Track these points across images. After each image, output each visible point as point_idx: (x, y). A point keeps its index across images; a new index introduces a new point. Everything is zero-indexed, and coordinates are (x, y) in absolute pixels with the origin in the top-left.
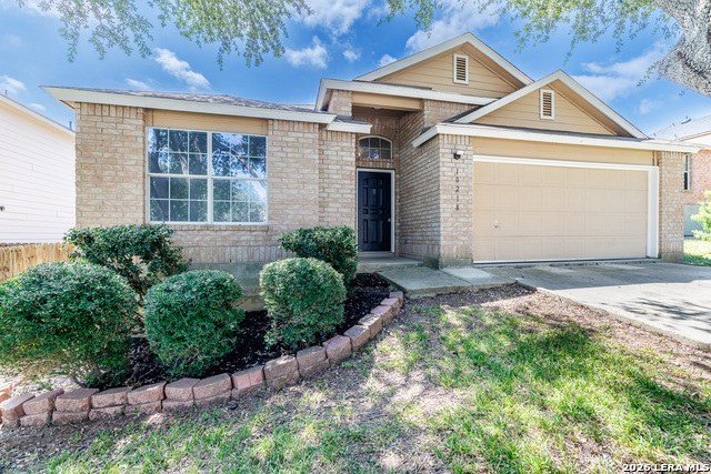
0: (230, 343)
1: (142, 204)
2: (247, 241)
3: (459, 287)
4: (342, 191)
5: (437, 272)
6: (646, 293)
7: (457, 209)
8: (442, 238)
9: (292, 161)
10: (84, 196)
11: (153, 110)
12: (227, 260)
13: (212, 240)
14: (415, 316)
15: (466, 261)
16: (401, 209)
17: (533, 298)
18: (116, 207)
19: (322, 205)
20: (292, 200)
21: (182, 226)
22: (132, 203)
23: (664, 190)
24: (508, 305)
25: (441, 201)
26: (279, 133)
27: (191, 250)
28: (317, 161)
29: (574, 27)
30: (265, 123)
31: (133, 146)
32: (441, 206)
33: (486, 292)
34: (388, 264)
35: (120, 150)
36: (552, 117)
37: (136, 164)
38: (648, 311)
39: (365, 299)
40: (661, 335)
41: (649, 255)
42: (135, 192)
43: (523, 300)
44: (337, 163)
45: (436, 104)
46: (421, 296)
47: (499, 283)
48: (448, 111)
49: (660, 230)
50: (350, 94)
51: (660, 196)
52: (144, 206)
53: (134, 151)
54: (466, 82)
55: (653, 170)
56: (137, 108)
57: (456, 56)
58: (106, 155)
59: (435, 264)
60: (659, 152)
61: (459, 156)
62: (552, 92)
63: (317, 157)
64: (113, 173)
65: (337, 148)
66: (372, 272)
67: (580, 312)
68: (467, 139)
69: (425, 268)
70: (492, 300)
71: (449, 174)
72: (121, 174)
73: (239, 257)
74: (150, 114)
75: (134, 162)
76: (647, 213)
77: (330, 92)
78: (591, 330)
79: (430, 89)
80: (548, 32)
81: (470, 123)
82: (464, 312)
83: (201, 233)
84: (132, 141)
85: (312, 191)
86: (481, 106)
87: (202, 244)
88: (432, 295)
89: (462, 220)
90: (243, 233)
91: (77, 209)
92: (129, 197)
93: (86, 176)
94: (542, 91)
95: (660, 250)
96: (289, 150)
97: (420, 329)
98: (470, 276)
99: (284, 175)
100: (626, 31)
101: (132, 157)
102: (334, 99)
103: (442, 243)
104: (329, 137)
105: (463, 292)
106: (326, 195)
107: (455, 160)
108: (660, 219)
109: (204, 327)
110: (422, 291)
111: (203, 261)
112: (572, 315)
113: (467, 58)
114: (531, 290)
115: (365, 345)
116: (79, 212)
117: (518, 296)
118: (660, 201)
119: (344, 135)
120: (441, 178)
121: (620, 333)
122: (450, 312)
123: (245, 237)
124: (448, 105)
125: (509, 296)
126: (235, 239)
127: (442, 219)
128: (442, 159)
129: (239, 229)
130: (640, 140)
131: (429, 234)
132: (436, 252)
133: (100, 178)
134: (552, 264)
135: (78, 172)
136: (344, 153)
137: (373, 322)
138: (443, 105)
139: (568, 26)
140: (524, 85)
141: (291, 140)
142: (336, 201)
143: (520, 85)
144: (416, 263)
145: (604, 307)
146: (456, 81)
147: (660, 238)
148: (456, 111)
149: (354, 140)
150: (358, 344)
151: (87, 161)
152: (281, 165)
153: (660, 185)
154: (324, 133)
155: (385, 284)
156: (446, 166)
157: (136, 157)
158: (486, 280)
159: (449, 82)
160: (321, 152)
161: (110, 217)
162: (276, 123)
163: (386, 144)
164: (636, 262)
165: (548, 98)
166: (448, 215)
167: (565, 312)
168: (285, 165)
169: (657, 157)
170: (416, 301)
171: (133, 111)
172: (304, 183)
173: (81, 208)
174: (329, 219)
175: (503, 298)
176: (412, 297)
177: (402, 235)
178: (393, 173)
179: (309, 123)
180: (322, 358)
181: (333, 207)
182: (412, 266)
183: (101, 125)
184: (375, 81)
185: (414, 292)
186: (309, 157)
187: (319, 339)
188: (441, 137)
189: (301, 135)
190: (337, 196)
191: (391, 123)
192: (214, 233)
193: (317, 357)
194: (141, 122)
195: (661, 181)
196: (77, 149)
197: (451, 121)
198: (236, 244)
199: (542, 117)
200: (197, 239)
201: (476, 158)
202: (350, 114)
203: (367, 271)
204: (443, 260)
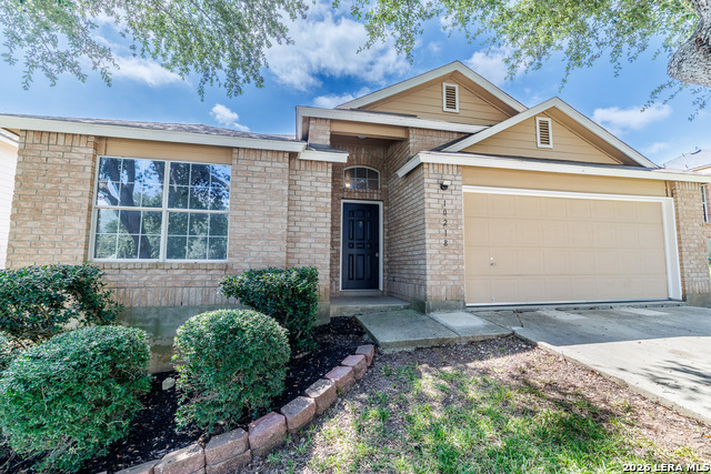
0: (118, 428)
1: (84, 239)
2: (202, 281)
3: (444, 340)
4: (315, 225)
5: (424, 317)
6: (673, 352)
7: (446, 244)
8: (428, 277)
9: (258, 192)
10: (19, 230)
11: (107, 138)
12: (178, 303)
13: (161, 280)
14: (383, 380)
15: (456, 304)
16: (389, 242)
17: (531, 356)
18: (54, 243)
19: (292, 240)
20: (257, 235)
21: (127, 264)
22: (73, 238)
23: (682, 224)
24: (501, 365)
25: (427, 236)
26: (244, 162)
27: (136, 292)
28: (286, 193)
29: (567, 53)
30: (229, 151)
31: (80, 176)
32: (427, 241)
33: (477, 347)
34: (370, 306)
35: (65, 181)
36: (551, 146)
37: (82, 196)
38: (681, 382)
39: (329, 353)
40: (701, 424)
41: (671, 296)
42: (77, 226)
43: (520, 359)
44: (311, 194)
45: (422, 132)
46: (397, 350)
47: (493, 334)
48: (435, 139)
49: (682, 268)
50: (328, 123)
51: (678, 230)
52: (87, 242)
53: (81, 181)
54: (457, 111)
55: (667, 203)
56: (88, 136)
57: (445, 85)
58: (49, 186)
59: (421, 307)
60: (672, 183)
61: (446, 187)
62: (549, 120)
63: (286, 188)
64: (54, 205)
65: (311, 178)
66: (350, 315)
67: (591, 380)
68: (455, 168)
69: (411, 312)
70: (481, 359)
71: (435, 206)
72: (64, 206)
73: (192, 299)
74: (104, 142)
75: (80, 193)
76: (664, 248)
77: (307, 120)
78: (606, 412)
79: (415, 116)
80: (540, 58)
81: (459, 152)
82: (444, 376)
83: (149, 272)
84: (79, 171)
85: (280, 225)
86: (471, 134)
87: (149, 284)
88: (410, 349)
89: (451, 257)
90: (198, 271)
91: (9, 245)
92: (69, 232)
93: (23, 209)
94: (538, 119)
95: (684, 291)
96: (255, 180)
97: (383, 403)
98: (460, 323)
99: (248, 208)
100: (624, 54)
101: (77, 188)
102: (311, 127)
103: (429, 283)
104: (303, 166)
105: (448, 346)
106: (297, 229)
107: (441, 191)
108: (681, 256)
109: (73, 410)
110: (398, 344)
111: (149, 304)
112: (580, 384)
113: (456, 86)
114: (531, 345)
115: (306, 427)
116: (11, 249)
117: (514, 353)
118: (679, 235)
119: (320, 165)
120: (427, 211)
121: (646, 418)
122: (425, 375)
123: (200, 276)
124: (435, 133)
125: (503, 353)
126: (189, 278)
127: (428, 256)
128: (426, 190)
129: (192, 267)
130: (649, 169)
131: (416, 272)
132: (422, 294)
133: (39, 211)
134: (560, 308)
135: (15, 204)
136: (318, 184)
137: (322, 391)
138: (430, 133)
139: (561, 53)
140: (518, 113)
141: (258, 169)
142: (308, 235)
143: (514, 113)
144: (401, 305)
145: (621, 375)
146: (445, 109)
147: (683, 277)
148: (444, 140)
149: (330, 170)
150: (295, 425)
151: (26, 192)
152: (246, 196)
153: (677, 218)
154: (297, 163)
155: (361, 331)
156: (432, 199)
157: (81, 188)
158: (476, 329)
159: (439, 110)
160: (292, 183)
161: (46, 254)
162: (241, 152)
163: (374, 175)
164: (656, 306)
165: (544, 126)
166: (435, 251)
167: (572, 379)
168: (249, 196)
169: (671, 188)
170: (390, 357)
171: (83, 139)
172: (270, 216)
173: (14, 244)
174: (300, 256)
175: (496, 356)
176: (386, 352)
177: (390, 272)
178: (381, 204)
179: (278, 152)
180: (241, 450)
181: (304, 243)
182: (397, 309)
183: (47, 154)
184: (360, 109)
185: (388, 345)
186: (277, 187)
187: (244, 419)
188: (425, 166)
189: (269, 164)
190: (311, 230)
191: (378, 153)
192: (165, 272)
193: (233, 448)
194: (91, 151)
195: (677, 214)
196: (17, 179)
197: (438, 150)
198: (188, 285)
199: (539, 145)
200: (145, 278)
201: (466, 189)
202: (329, 143)
203: (345, 314)
204: (430, 303)
